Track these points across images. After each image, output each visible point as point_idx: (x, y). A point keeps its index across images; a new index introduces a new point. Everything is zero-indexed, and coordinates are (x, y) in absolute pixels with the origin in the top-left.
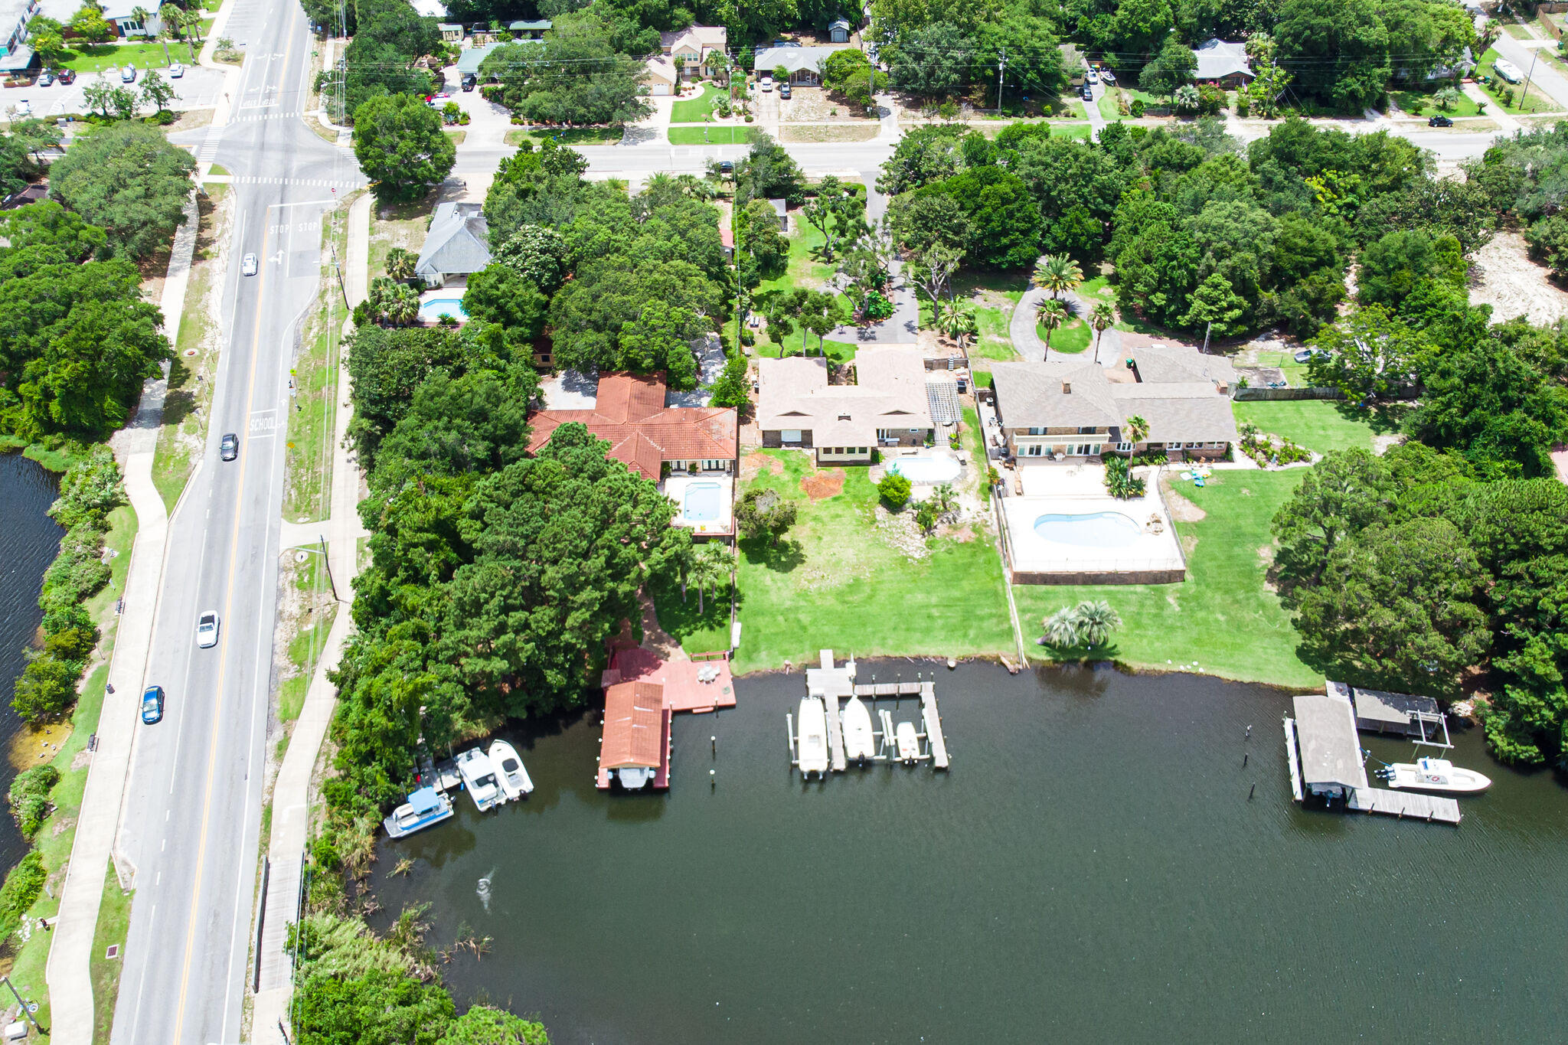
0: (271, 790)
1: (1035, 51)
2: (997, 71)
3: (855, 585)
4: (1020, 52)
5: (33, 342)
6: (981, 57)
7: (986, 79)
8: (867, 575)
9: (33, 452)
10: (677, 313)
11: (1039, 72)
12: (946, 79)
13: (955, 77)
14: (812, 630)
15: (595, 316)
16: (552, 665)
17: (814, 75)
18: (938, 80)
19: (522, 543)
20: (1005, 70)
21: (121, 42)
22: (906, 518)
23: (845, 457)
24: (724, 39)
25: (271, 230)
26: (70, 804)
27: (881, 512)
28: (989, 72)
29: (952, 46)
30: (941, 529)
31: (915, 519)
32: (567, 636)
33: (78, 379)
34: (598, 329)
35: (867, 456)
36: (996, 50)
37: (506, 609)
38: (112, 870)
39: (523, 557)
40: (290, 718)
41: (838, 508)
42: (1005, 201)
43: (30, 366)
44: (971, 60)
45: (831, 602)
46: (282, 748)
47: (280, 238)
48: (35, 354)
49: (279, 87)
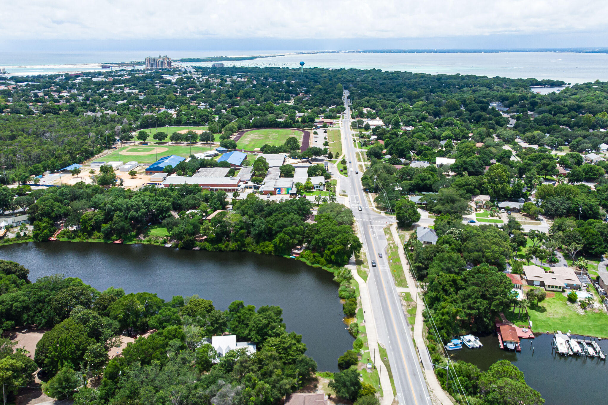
0: (413, 336)
1: (591, 205)
2: (579, 210)
3: (564, 318)
4: (586, 205)
5: (330, 241)
6: (573, 206)
7: (575, 212)
8: (567, 316)
9: (325, 268)
10: (502, 249)
11: (593, 211)
12: (562, 211)
13: (565, 211)
14: (553, 326)
15: (477, 248)
16: (486, 317)
17: (517, 209)
18: (559, 212)
19: (480, 283)
20: (582, 211)
21: (314, 190)
22: (577, 305)
23: (554, 289)
24: (489, 199)
25: (370, 230)
26: (363, 331)
27: (568, 303)
28: (576, 210)
29: (564, 203)
30: (588, 309)
31: (580, 305)
32: (492, 308)
33: (341, 250)
34: (477, 251)
35: (561, 290)
36: (578, 204)
37: (477, 298)
38: (379, 345)
39: (480, 287)
40: (413, 324)
41: (555, 300)
42: (593, 235)
43: (329, 246)
44: (570, 207)
45: (557, 321)
46: (413, 329)
47: (374, 232)
48: (331, 243)
49: (360, 202)
